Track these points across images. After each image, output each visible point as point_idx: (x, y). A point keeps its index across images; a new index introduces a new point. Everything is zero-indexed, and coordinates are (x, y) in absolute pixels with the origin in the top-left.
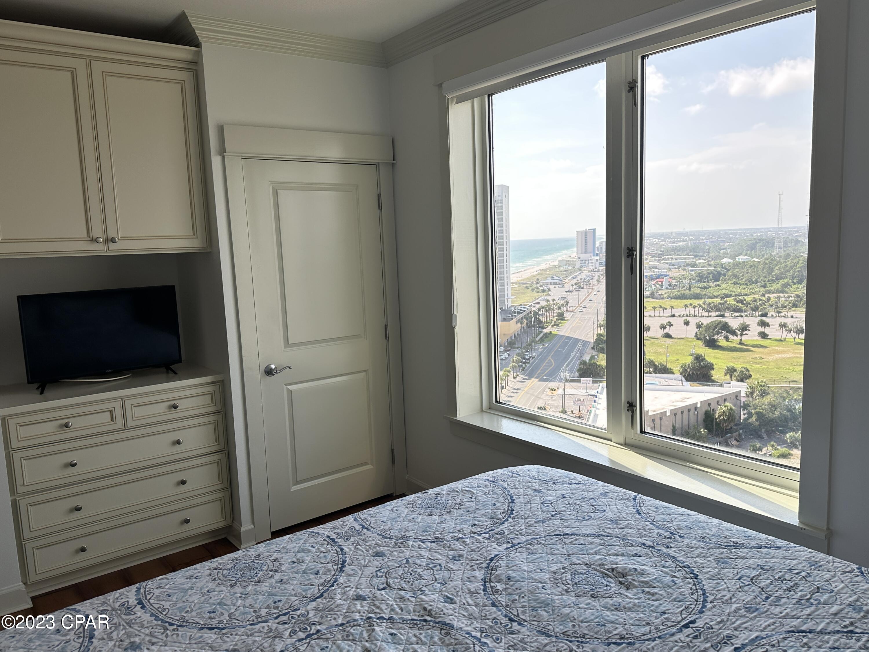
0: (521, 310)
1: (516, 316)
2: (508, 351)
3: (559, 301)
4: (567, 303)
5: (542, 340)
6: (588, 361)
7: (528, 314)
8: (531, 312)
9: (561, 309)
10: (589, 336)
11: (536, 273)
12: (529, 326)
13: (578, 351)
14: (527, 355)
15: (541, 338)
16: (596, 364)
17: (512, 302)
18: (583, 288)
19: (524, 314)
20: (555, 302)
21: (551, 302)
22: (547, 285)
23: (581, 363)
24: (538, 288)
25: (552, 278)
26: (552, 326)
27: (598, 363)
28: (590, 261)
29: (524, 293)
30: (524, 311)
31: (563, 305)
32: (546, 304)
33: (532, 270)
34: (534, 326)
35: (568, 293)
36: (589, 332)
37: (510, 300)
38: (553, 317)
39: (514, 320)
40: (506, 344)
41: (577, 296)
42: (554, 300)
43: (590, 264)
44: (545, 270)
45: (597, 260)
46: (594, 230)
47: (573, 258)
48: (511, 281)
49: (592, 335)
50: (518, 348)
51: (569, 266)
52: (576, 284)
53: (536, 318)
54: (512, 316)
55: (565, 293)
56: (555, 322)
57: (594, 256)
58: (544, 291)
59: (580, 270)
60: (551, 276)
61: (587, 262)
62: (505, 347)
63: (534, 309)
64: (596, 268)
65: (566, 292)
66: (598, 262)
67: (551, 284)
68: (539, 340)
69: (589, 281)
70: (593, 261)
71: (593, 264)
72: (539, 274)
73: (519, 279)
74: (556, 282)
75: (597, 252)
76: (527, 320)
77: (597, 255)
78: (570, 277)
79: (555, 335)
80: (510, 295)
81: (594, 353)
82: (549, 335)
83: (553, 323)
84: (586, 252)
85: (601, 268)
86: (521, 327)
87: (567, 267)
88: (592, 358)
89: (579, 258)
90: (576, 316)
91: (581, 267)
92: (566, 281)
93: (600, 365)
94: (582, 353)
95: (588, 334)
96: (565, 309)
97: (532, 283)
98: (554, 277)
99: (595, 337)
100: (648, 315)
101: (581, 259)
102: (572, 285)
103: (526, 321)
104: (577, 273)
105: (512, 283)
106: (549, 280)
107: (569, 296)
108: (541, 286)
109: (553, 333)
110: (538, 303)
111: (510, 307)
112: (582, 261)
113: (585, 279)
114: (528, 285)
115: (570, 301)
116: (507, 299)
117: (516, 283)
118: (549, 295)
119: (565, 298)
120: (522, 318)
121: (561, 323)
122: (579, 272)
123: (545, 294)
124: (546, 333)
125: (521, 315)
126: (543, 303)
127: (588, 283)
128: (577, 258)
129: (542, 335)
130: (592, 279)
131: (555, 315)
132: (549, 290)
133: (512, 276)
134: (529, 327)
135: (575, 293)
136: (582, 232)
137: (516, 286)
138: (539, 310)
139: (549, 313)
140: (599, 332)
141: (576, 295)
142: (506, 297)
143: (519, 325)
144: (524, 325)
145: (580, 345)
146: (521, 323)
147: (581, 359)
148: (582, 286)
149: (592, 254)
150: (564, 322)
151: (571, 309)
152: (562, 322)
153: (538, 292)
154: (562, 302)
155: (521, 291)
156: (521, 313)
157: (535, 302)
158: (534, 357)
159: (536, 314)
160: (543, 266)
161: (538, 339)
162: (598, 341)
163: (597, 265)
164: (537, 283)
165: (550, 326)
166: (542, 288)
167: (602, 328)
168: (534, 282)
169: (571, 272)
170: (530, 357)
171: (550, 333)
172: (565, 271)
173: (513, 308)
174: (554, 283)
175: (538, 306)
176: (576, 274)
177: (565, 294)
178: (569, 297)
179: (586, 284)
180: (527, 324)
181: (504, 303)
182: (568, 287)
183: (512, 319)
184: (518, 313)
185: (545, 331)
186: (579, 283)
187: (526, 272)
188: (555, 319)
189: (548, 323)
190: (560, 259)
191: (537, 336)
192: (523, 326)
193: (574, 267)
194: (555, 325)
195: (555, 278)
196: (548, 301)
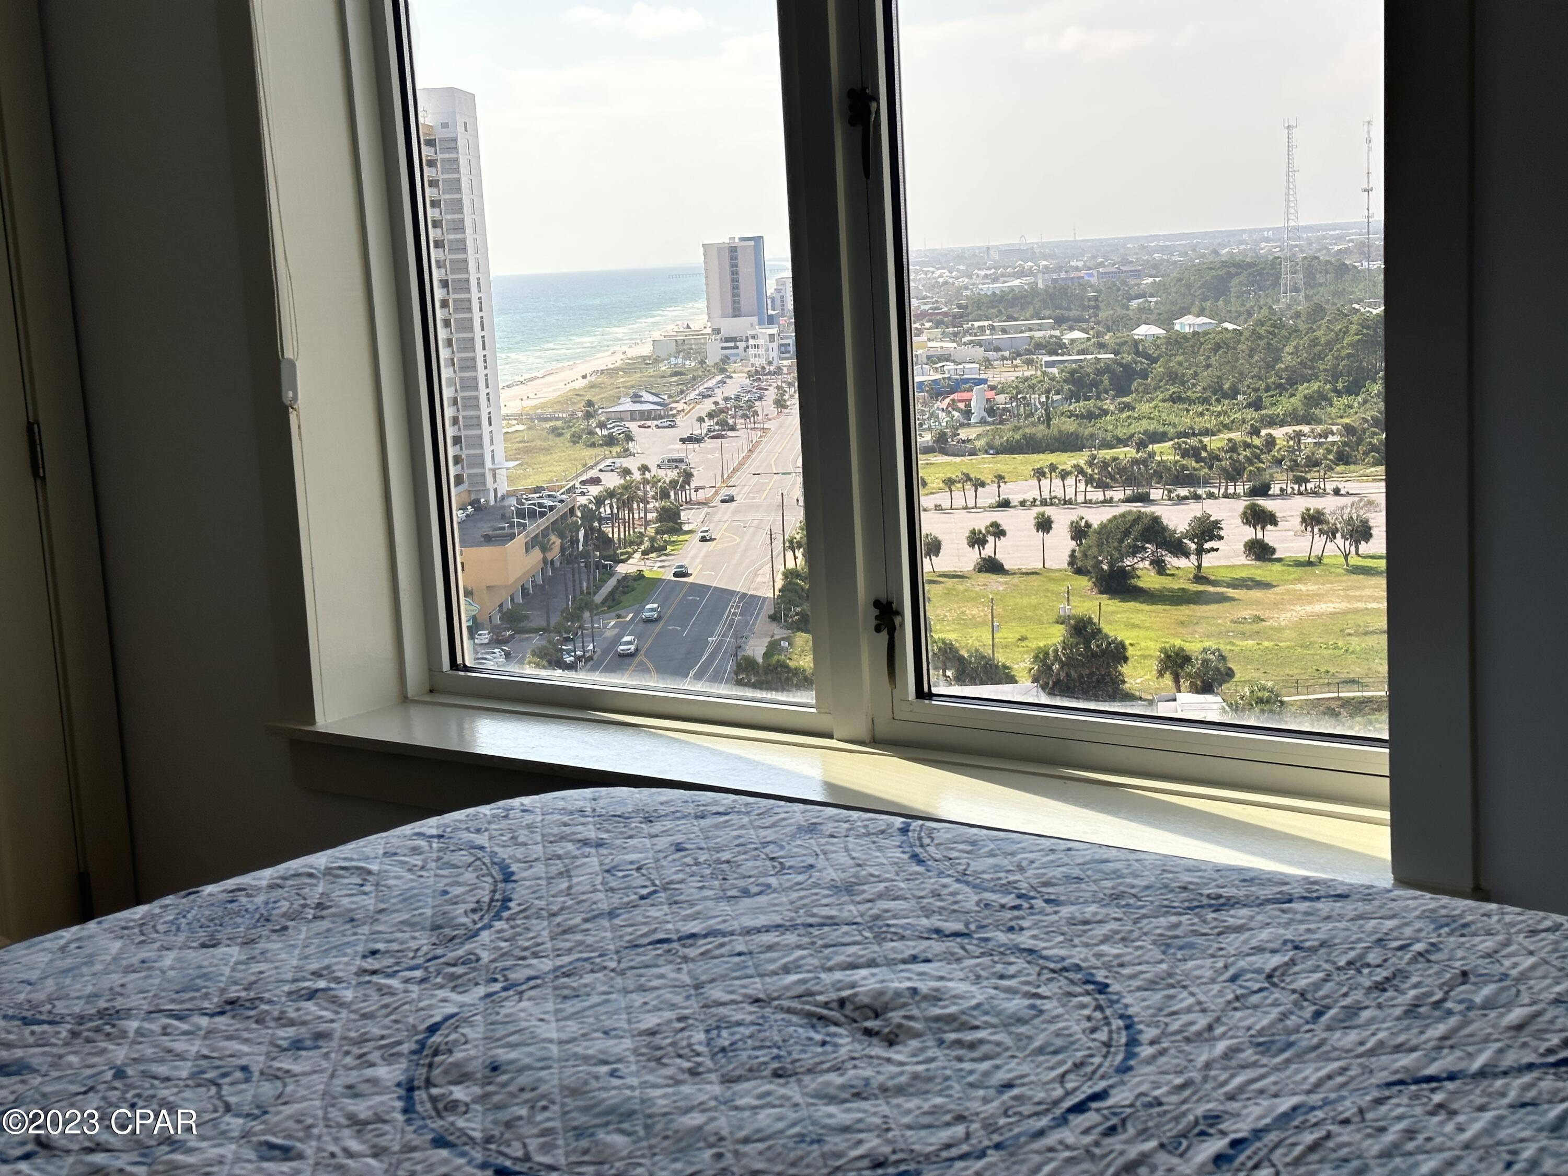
0: (541, 505)
1: (524, 525)
2: (505, 642)
3: (661, 473)
4: (688, 476)
5: (613, 602)
6: (760, 660)
7: (564, 517)
8: (572, 510)
9: (669, 497)
10: (759, 579)
11: (582, 383)
12: (569, 557)
13: (730, 626)
14: (568, 652)
15: (612, 593)
16: (787, 667)
17: (511, 479)
18: (733, 429)
19: (552, 517)
20: (648, 476)
21: (637, 476)
22: (622, 420)
23: (739, 665)
24: (591, 433)
25: (636, 398)
26: (645, 553)
27: (792, 664)
28: (751, 342)
29: (547, 450)
30: (552, 508)
31: (674, 483)
32: (622, 481)
33: (568, 375)
34: (585, 554)
35: (690, 446)
36: (761, 566)
37: (502, 475)
38: (647, 523)
39: (520, 540)
40: (497, 620)
41: (718, 455)
42: (644, 469)
43: (751, 351)
44: (612, 372)
45: (772, 338)
46: (758, 240)
47: (698, 334)
48: (504, 411)
49: (768, 577)
50: (535, 631)
51: (687, 357)
52: (711, 415)
53: (592, 529)
54: (512, 526)
55: (680, 446)
56: (652, 540)
57: (761, 323)
58: (610, 441)
59: (722, 371)
60: (631, 391)
61: (742, 345)
62: (494, 629)
63: (582, 500)
64: (770, 363)
65: (683, 441)
66: (775, 345)
67: (633, 419)
68: (603, 603)
69: (750, 405)
70: (760, 341)
71: (761, 351)
72: (592, 386)
73: (527, 403)
74: (650, 411)
75: (770, 312)
76: (561, 536)
77: (771, 320)
78: (692, 395)
79: (656, 582)
80: (500, 456)
81: (779, 632)
82: (635, 584)
83: (646, 544)
84: (737, 313)
85: (786, 363)
86: (545, 560)
87: (680, 361)
88: (773, 647)
89: (717, 331)
90: (717, 518)
91: (725, 360)
92: (680, 406)
93: (796, 669)
94: (740, 637)
95: (756, 575)
96: (682, 497)
97: (573, 414)
98: (643, 393)
99: (779, 583)
100: (932, 506)
101: (725, 333)
102: (701, 420)
103: (558, 542)
104: (714, 381)
105: (507, 417)
106: (627, 405)
107: (694, 455)
108: (602, 425)
109: (647, 574)
110: (596, 481)
111: (503, 498)
112: (727, 340)
113: (737, 398)
114: (559, 424)
115: (695, 473)
116: (494, 471)
117: (519, 418)
118: (627, 453)
119: (681, 461)
120: (545, 533)
121: (673, 543)
122: (719, 378)
123: (616, 449)
124: (626, 577)
125: (542, 523)
126: (612, 481)
127: (748, 410)
128: (709, 331)
129: (612, 582)
130: (760, 398)
131: (651, 516)
132: (629, 438)
133: (504, 395)
134: (568, 563)
135: (709, 444)
136: (720, 248)
137: (521, 427)
138: (599, 501)
139: (631, 510)
140: (791, 565)
141: (712, 451)
142: (488, 464)
143: (537, 554)
144: (554, 553)
145: (733, 609)
146: (544, 549)
147: (740, 655)
148: (731, 422)
149: (755, 319)
150: (682, 538)
151: (701, 496)
152: (674, 538)
153: (593, 445)
154: (672, 475)
155: (538, 443)
156: (542, 514)
157: (584, 478)
158: (591, 658)
159: (589, 515)
160: (605, 361)
161: (598, 598)
162: (789, 595)
163: (774, 354)
164: (588, 416)
165: (637, 555)
166: (605, 432)
167: (799, 553)
168: (580, 414)
169: (694, 378)
170: (579, 658)
171: (640, 576)
172: (676, 374)
173: (513, 501)
174: (642, 412)
175: (594, 490)
176: (710, 384)
177: (677, 450)
178: (693, 459)
179: (745, 416)
180: (563, 549)
181: (484, 484)
182: (687, 425)
183: (512, 536)
184: (533, 515)
185: (622, 569)
186: (722, 411)
187: (548, 379)
188: (651, 531)
189: (632, 543)
190: (657, 335)
191: (598, 588)
192: (549, 556)
193: (702, 362)
194: (652, 549)
195: (647, 396)
196: (626, 472)
